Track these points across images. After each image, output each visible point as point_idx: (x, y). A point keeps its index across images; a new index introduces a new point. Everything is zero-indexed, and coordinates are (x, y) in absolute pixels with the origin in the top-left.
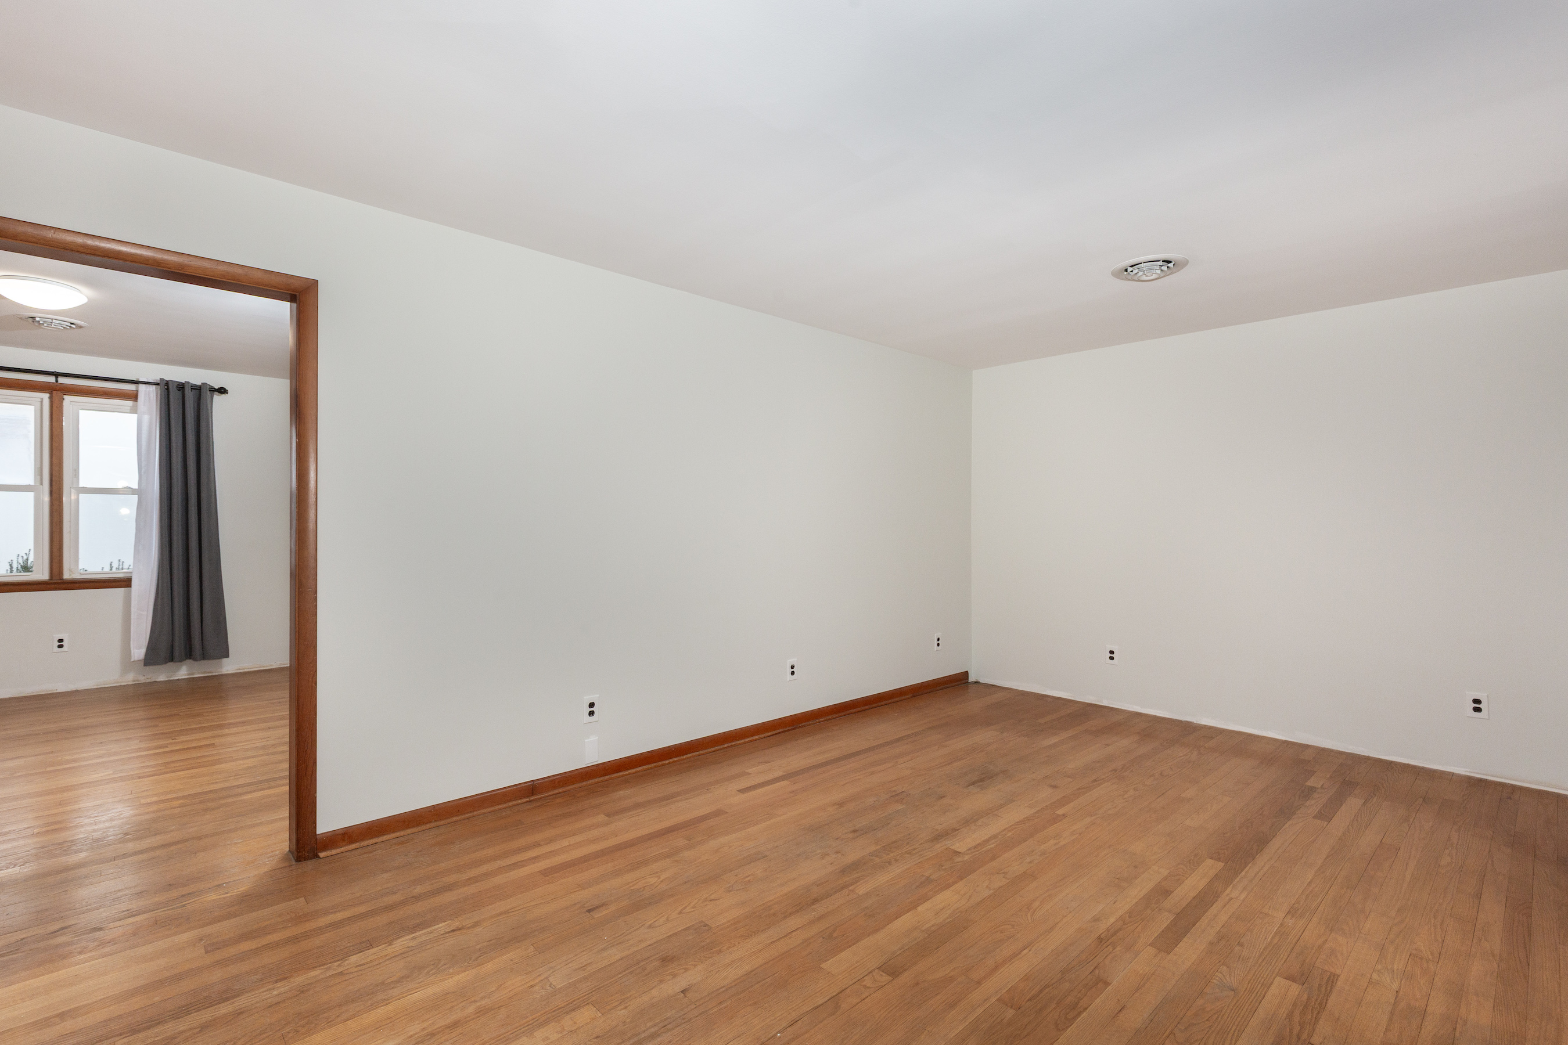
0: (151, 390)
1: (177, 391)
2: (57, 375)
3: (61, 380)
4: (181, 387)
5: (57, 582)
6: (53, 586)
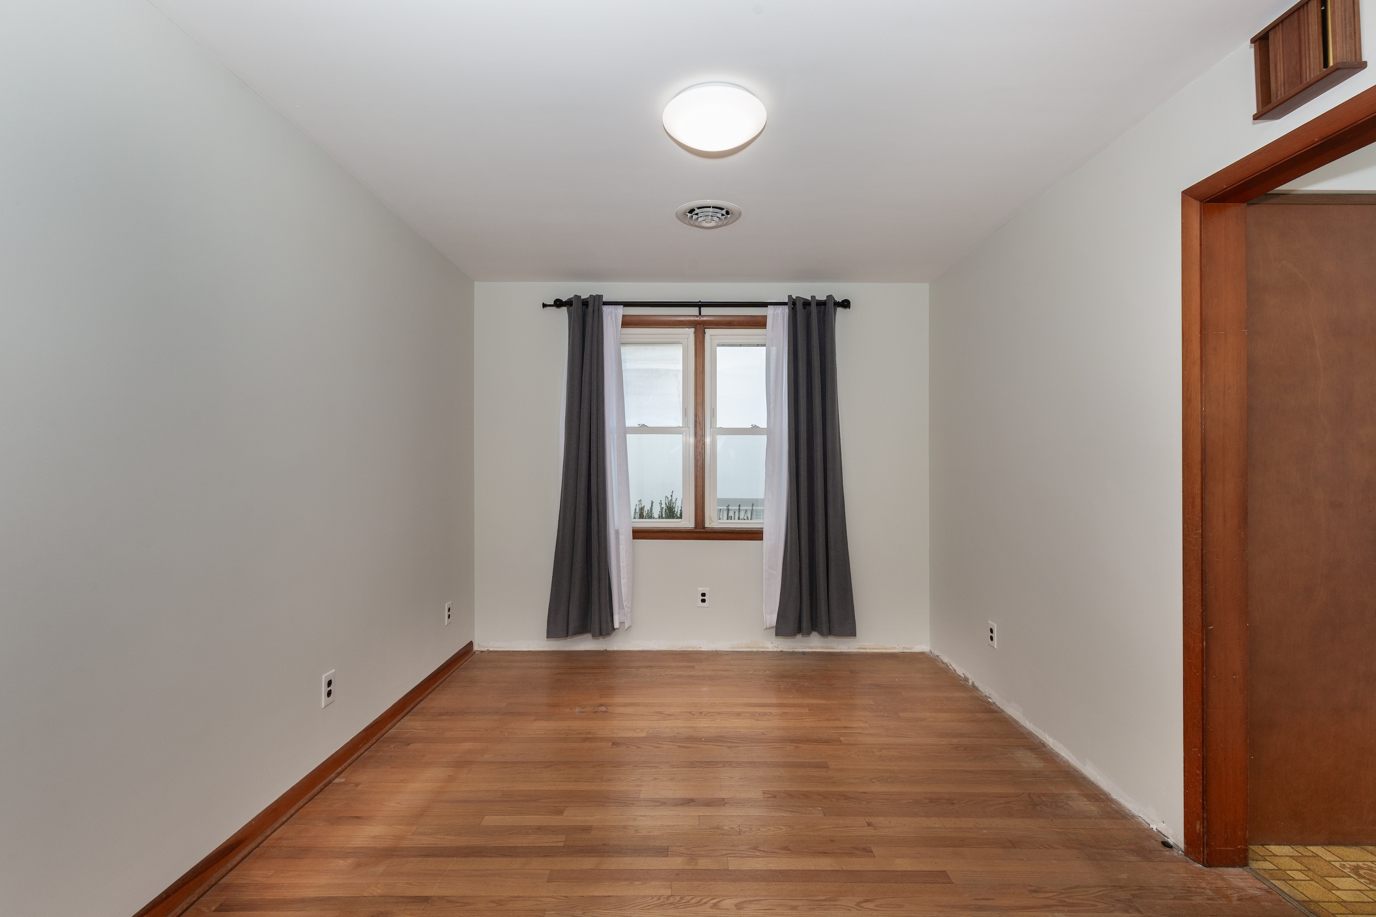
0: (779, 312)
1: (803, 309)
2: (700, 305)
3: (705, 311)
4: (806, 304)
5: (701, 532)
6: (696, 535)
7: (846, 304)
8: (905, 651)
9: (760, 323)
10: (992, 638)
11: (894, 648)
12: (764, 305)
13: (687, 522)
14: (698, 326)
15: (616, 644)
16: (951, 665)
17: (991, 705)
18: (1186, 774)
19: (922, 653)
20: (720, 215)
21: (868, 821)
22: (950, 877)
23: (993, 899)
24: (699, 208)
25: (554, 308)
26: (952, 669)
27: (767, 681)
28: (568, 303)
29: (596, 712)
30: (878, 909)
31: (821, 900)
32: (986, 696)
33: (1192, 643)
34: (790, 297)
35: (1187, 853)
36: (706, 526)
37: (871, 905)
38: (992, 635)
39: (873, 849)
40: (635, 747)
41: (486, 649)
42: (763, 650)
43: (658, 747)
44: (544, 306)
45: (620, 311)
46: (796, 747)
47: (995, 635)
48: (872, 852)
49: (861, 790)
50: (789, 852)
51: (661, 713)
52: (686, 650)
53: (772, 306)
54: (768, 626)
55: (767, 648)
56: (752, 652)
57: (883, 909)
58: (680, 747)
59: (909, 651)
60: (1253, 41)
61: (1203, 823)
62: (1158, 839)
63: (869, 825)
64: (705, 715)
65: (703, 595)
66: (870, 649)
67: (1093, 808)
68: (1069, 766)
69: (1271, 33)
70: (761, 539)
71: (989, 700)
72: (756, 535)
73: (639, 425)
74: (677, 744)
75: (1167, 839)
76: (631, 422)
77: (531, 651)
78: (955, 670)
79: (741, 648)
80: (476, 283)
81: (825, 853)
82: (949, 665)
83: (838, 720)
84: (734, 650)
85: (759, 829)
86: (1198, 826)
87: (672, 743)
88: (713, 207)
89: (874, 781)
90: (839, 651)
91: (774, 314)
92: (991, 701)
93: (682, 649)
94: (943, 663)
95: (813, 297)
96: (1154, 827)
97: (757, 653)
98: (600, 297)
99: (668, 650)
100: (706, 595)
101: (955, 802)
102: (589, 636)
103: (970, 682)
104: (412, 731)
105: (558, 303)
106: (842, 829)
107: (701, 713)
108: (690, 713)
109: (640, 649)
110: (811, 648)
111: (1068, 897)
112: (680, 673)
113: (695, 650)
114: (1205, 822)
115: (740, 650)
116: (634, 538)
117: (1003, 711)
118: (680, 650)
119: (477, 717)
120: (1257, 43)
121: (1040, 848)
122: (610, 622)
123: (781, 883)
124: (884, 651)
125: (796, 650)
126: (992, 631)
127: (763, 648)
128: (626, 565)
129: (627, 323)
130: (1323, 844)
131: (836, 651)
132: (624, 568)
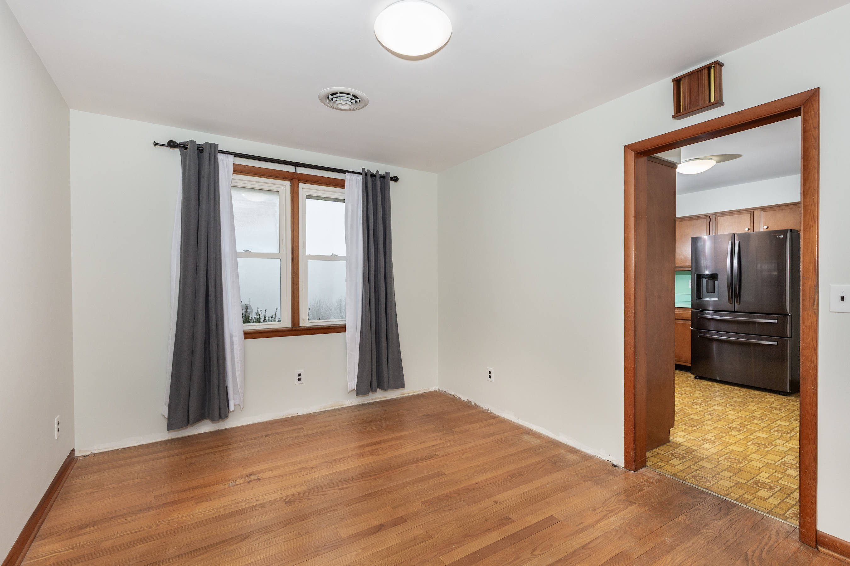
7: (395, 179)
8: (425, 392)
9: (341, 184)
10: (490, 377)
11: (420, 391)
12: (344, 172)
13: (287, 323)
14: (295, 180)
15: (232, 423)
16: (457, 396)
17: (492, 414)
18: (626, 429)
19: (435, 391)
20: (354, 102)
21: (493, 500)
22: (557, 518)
23: (583, 522)
24: (341, 93)
25: (168, 148)
26: (457, 397)
27: (362, 427)
28: (182, 146)
29: (250, 482)
30: (543, 552)
31: (512, 561)
32: (485, 409)
33: (629, 366)
34: (363, 169)
35: (625, 467)
36: (300, 326)
37: (537, 552)
38: (490, 375)
39: (510, 516)
40: (307, 500)
41: (89, 453)
42: (342, 407)
43: (324, 495)
44: (155, 144)
45: (231, 160)
46: (417, 466)
47: (492, 375)
48: (511, 519)
49: (474, 483)
50: (469, 538)
51: (305, 468)
52: (287, 417)
53: (349, 174)
54: (350, 390)
55: (344, 405)
56: (335, 409)
57: (546, 551)
58: (340, 489)
59: (428, 391)
60: (673, 80)
61: (634, 451)
62: (610, 464)
63: (496, 502)
64: (339, 461)
65: (300, 375)
66: (407, 394)
67: (577, 457)
68: (550, 438)
69: (683, 79)
70: (345, 332)
71: (488, 411)
72: (341, 329)
73: (244, 251)
74: (337, 488)
75: (613, 463)
76: (240, 249)
77: (142, 445)
78: (460, 398)
79: (327, 408)
80: (72, 111)
81: (489, 530)
82: (455, 395)
83: (424, 442)
84: (322, 410)
85: (441, 529)
86: (632, 453)
87: (332, 488)
88: (353, 95)
89: (475, 474)
90: (389, 398)
91: (350, 179)
92: (489, 411)
93: (283, 417)
94: (451, 395)
95: (378, 172)
96: (604, 458)
97: (339, 410)
98: (216, 146)
99: (272, 419)
100: (302, 375)
101: (522, 473)
102: (208, 421)
103: (473, 403)
104: (55, 556)
105: (172, 144)
106: (484, 511)
107: (335, 460)
108: (327, 462)
109: (249, 423)
110: (373, 400)
111: (608, 507)
112: (296, 435)
113: (294, 415)
114: (635, 450)
115: (326, 409)
116: (245, 338)
117: (499, 417)
118: (282, 418)
119: (129, 519)
120: (675, 82)
121: (576, 486)
122: (227, 407)
123: (483, 560)
124: (415, 393)
125: (364, 403)
126: (490, 373)
127: (342, 405)
128: (240, 360)
129: (238, 170)
130: (656, 447)
131: (387, 398)
132: (238, 363)
